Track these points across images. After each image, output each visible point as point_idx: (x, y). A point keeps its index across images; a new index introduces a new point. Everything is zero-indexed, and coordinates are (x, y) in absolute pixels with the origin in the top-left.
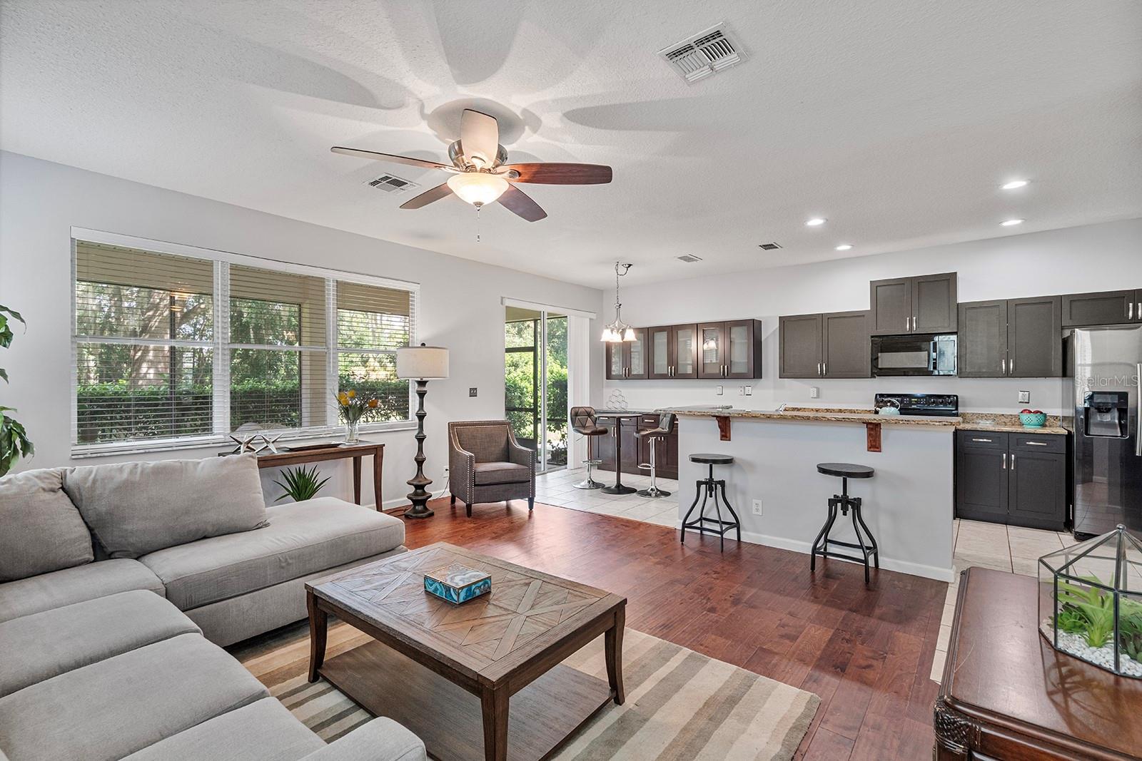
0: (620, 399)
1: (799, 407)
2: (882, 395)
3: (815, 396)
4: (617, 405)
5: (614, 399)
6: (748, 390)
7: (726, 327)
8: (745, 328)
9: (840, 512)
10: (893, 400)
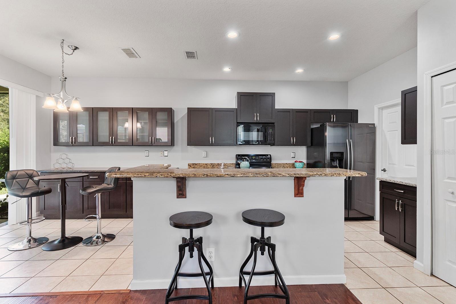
0: (67, 161)
1: (196, 163)
2: (239, 155)
3: (205, 156)
4: (64, 166)
5: (61, 161)
6: (166, 153)
7: (153, 112)
8: (166, 113)
9: (259, 252)
10: (246, 157)
